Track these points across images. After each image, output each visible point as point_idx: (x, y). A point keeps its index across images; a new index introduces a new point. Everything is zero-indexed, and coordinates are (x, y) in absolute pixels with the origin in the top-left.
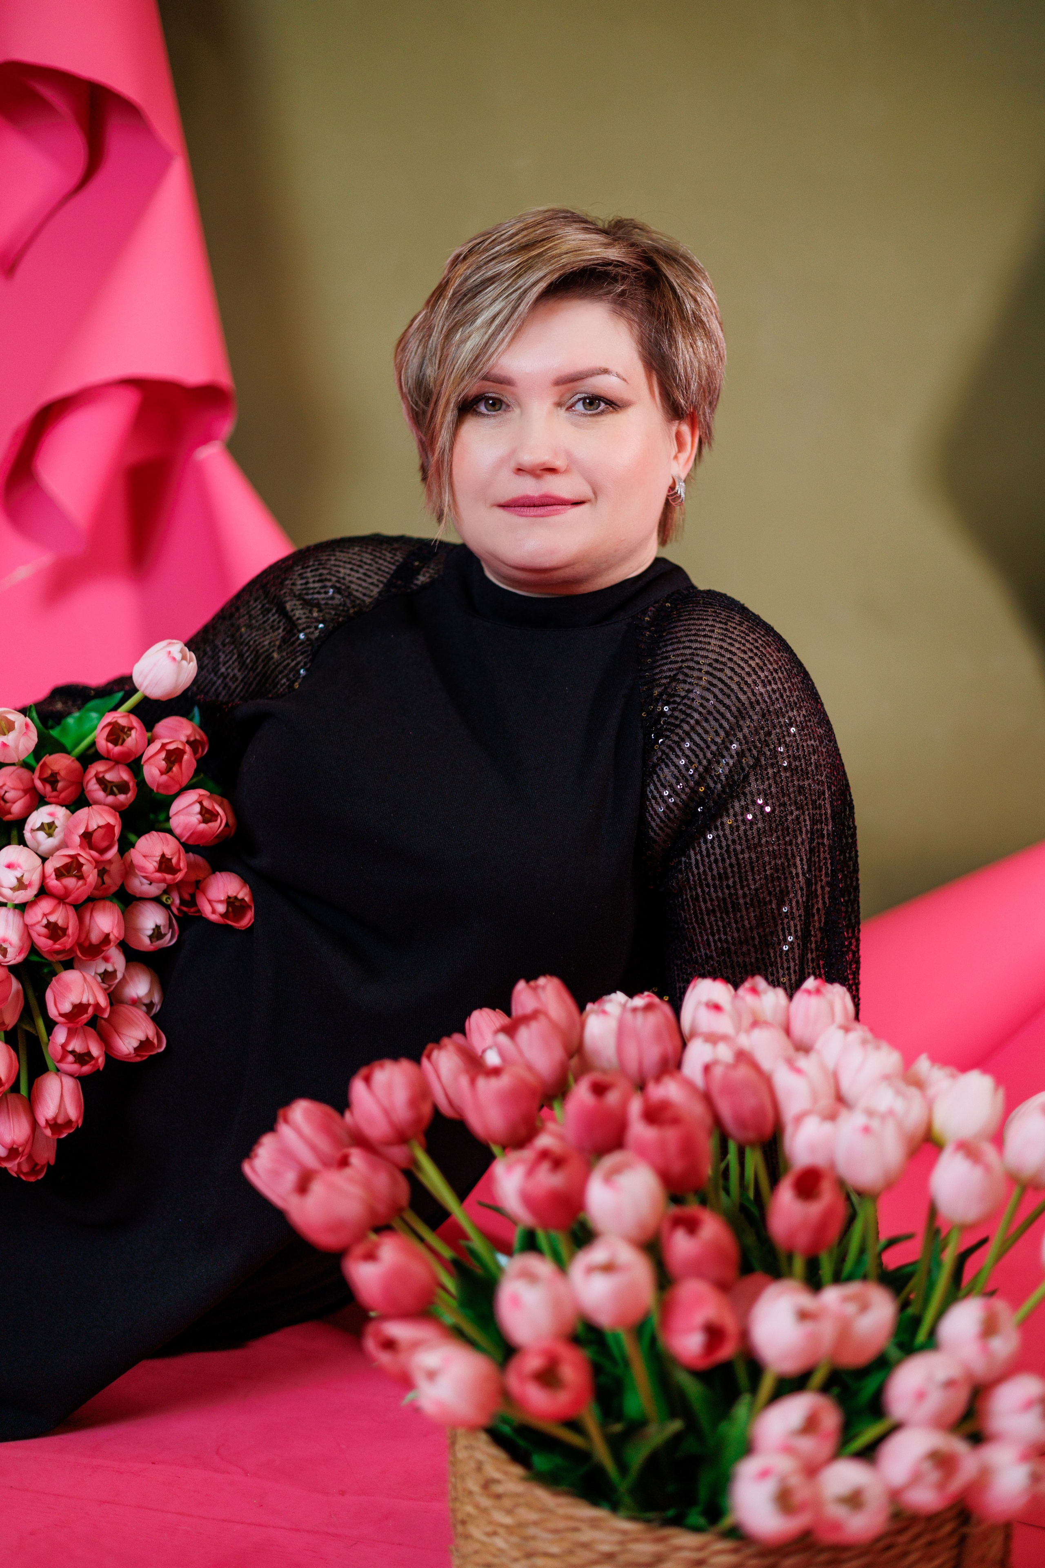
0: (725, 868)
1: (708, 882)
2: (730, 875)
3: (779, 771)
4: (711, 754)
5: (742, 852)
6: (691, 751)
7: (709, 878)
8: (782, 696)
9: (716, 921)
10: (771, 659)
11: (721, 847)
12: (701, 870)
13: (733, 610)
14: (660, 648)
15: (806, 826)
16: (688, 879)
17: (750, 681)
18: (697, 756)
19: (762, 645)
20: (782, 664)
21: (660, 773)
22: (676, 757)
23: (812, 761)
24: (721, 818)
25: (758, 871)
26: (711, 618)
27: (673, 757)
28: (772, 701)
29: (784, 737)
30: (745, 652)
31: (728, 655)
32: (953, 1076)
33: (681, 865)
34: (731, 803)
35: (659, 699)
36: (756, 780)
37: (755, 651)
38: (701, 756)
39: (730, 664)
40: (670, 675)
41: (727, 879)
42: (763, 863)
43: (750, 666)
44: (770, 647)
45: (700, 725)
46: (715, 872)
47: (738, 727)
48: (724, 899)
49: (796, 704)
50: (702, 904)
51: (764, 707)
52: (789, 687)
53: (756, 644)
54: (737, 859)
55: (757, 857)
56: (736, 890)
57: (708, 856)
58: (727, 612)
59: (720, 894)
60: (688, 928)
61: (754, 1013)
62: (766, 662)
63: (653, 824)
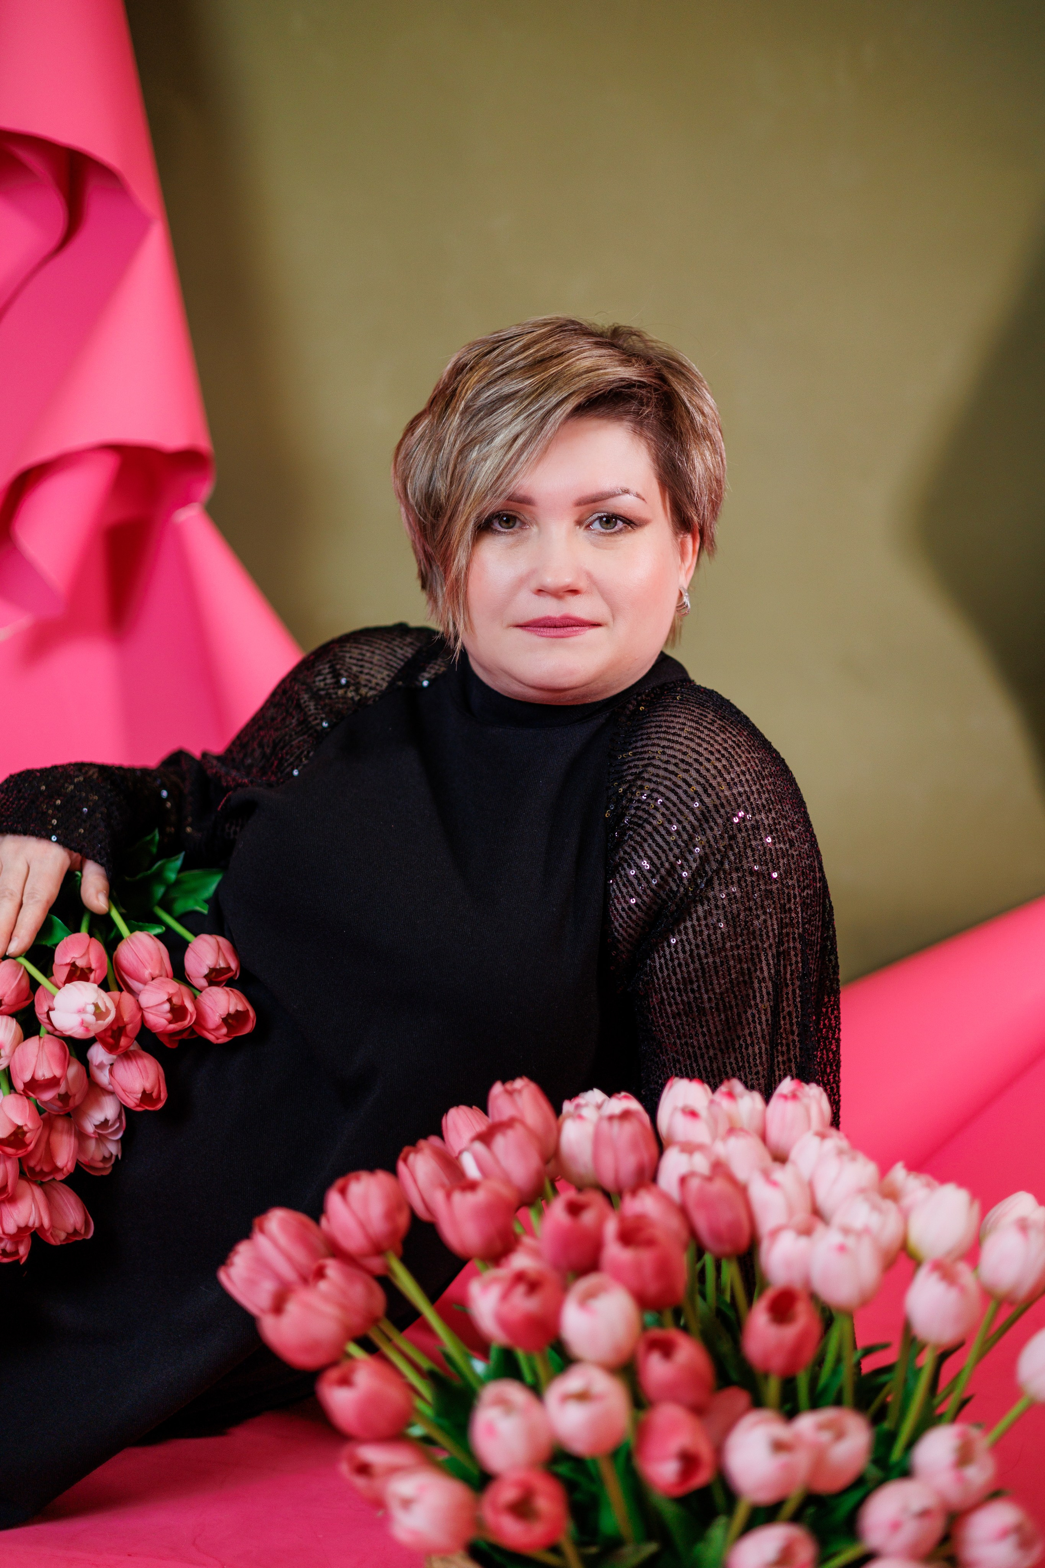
0: (689, 973)
1: (672, 986)
2: (695, 979)
3: (744, 876)
4: (674, 857)
5: (706, 956)
6: (653, 853)
7: (674, 982)
8: (749, 799)
9: (682, 1024)
10: (740, 761)
11: (684, 952)
12: (666, 974)
13: (708, 707)
14: (630, 744)
15: (773, 930)
16: (653, 981)
17: (714, 783)
18: (659, 858)
19: (731, 746)
20: (752, 765)
21: (623, 873)
22: (638, 857)
23: (781, 864)
24: (684, 922)
25: (723, 975)
26: (683, 715)
27: (635, 857)
28: (737, 804)
29: (750, 840)
30: (712, 753)
31: (695, 756)
32: (928, 1185)
33: (646, 968)
34: (694, 907)
35: (624, 796)
36: (720, 884)
37: (723, 752)
38: (664, 858)
39: (696, 765)
40: (636, 772)
41: (692, 983)
42: (727, 967)
43: (715, 767)
44: (740, 748)
45: (663, 826)
46: (679, 976)
47: (702, 831)
48: (689, 1003)
49: (764, 806)
50: (667, 1007)
51: (728, 810)
52: (757, 789)
53: (725, 745)
54: (701, 964)
55: (721, 962)
56: (701, 994)
57: (672, 960)
58: (701, 710)
59: (685, 998)
60: (656, 1030)
61: (730, 1119)
62: (734, 764)
63: (616, 924)
